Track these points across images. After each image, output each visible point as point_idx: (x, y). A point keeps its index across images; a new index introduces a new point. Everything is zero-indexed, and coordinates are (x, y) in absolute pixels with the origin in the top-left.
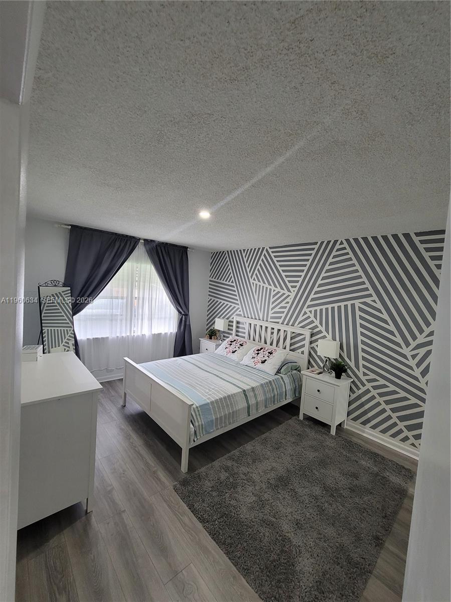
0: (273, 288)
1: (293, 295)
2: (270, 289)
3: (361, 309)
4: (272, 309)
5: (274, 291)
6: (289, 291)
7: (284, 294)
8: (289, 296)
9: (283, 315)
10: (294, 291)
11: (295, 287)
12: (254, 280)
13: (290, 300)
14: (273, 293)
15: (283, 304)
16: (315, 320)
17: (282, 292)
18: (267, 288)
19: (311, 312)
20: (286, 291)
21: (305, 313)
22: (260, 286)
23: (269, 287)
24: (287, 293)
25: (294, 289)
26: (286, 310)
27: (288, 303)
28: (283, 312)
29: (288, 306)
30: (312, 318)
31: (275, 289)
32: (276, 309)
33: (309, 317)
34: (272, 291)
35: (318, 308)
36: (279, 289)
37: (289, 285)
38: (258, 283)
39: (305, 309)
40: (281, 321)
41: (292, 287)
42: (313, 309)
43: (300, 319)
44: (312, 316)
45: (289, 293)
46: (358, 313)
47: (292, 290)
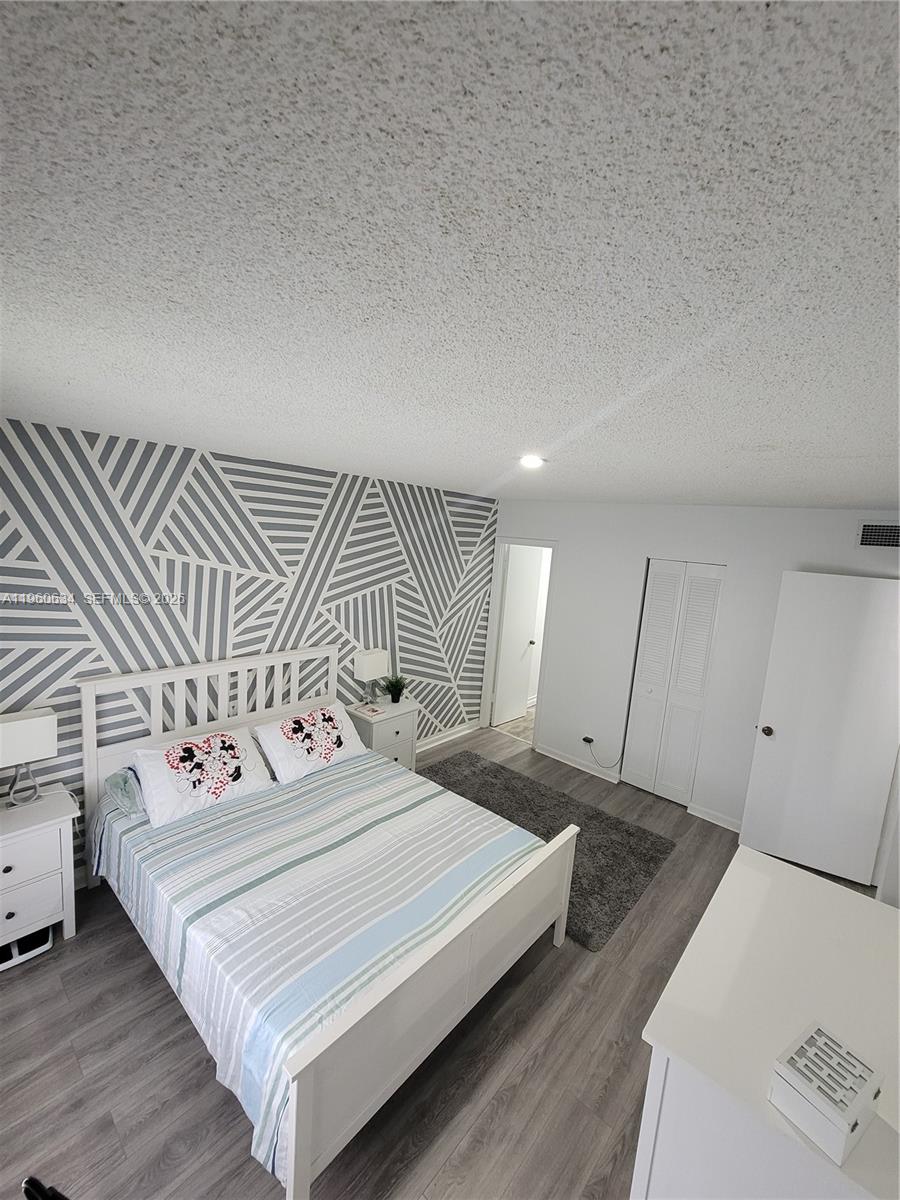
0: (234, 568)
1: (291, 582)
2: (227, 575)
3: (399, 593)
4: (237, 624)
5: (240, 576)
6: (281, 573)
7: (269, 582)
8: (282, 585)
9: (271, 632)
10: (293, 573)
11: (296, 563)
12: (159, 546)
13: (284, 594)
14: (235, 584)
15: (267, 607)
16: (337, 624)
17: (264, 577)
18: (214, 572)
19: (329, 610)
20: (273, 575)
21: (320, 615)
22: (186, 566)
23: (221, 568)
24: (277, 579)
25: (293, 568)
26: (276, 619)
27: (280, 600)
28: (269, 625)
29: (282, 607)
30: (333, 622)
31: (242, 571)
32: (251, 622)
33: (327, 621)
34: (234, 577)
35: (341, 601)
36: (254, 571)
37: (281, 560)
38: (179, 559)
39: (319, 608)
40: (264, 646)
41: (289, 564)
42: (333, 605)
43: (310, 628)
44: (332, 618)
45: (283, 579)
46: (396, 598)
47: (287, 570)
